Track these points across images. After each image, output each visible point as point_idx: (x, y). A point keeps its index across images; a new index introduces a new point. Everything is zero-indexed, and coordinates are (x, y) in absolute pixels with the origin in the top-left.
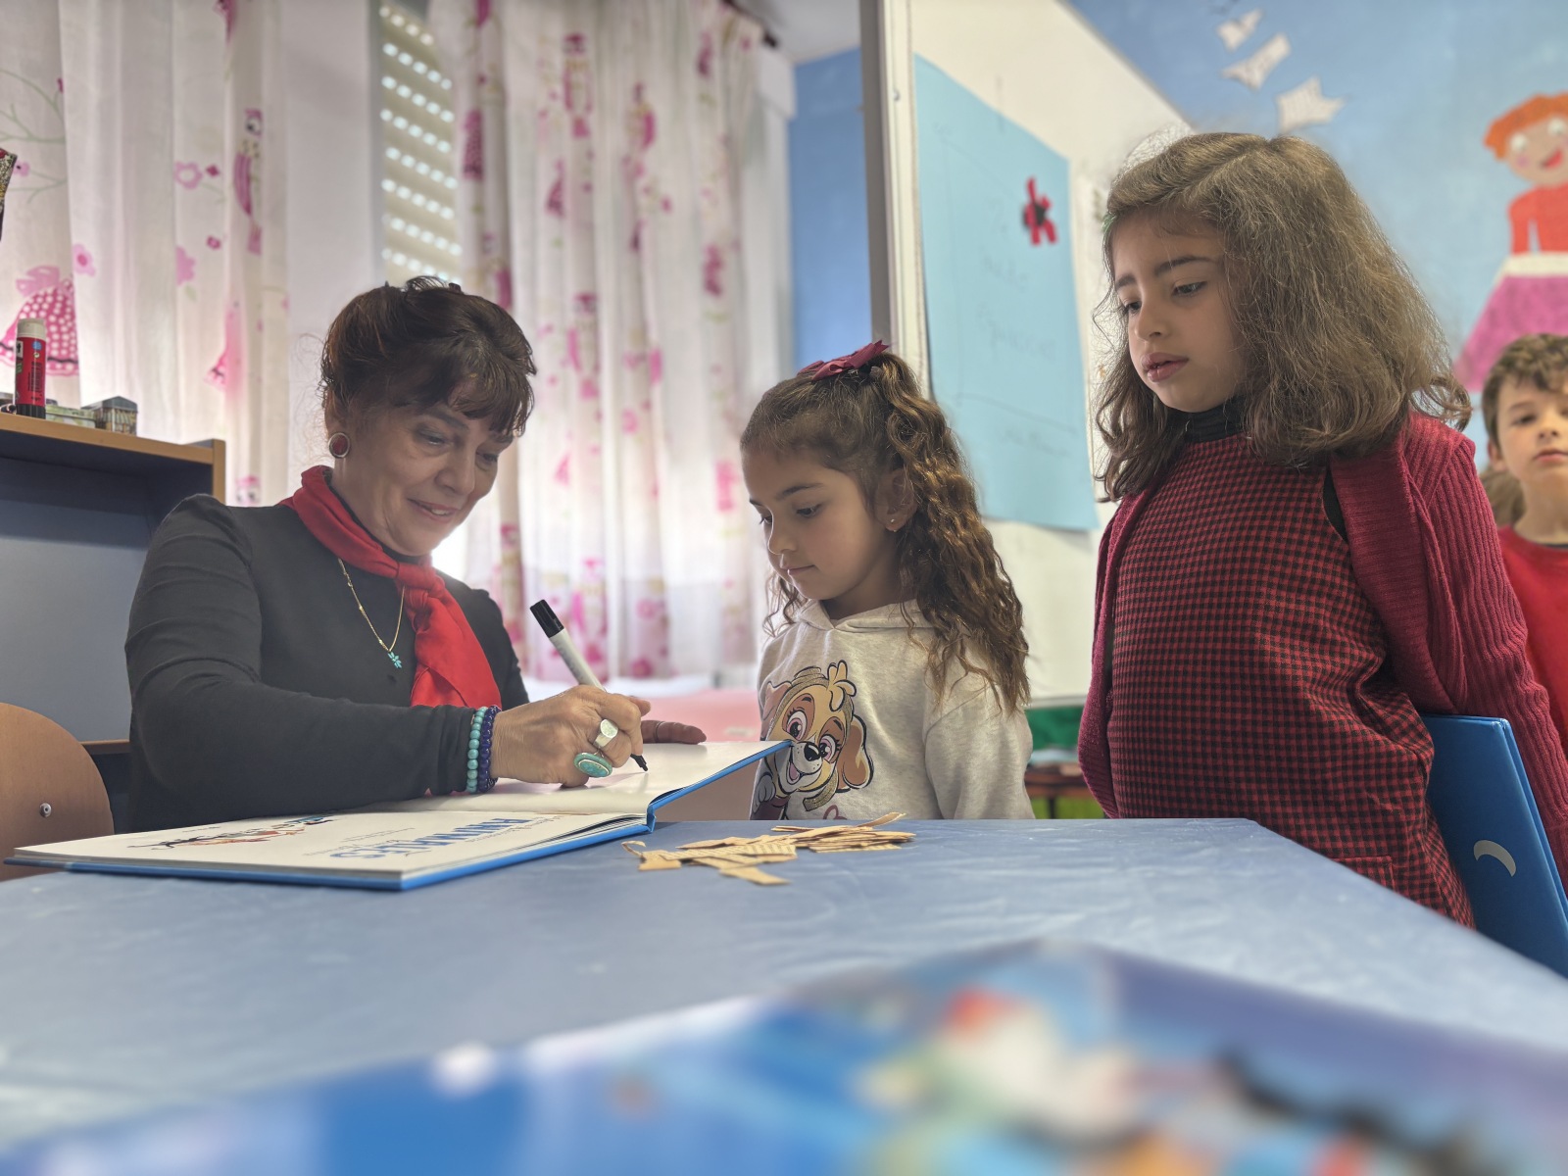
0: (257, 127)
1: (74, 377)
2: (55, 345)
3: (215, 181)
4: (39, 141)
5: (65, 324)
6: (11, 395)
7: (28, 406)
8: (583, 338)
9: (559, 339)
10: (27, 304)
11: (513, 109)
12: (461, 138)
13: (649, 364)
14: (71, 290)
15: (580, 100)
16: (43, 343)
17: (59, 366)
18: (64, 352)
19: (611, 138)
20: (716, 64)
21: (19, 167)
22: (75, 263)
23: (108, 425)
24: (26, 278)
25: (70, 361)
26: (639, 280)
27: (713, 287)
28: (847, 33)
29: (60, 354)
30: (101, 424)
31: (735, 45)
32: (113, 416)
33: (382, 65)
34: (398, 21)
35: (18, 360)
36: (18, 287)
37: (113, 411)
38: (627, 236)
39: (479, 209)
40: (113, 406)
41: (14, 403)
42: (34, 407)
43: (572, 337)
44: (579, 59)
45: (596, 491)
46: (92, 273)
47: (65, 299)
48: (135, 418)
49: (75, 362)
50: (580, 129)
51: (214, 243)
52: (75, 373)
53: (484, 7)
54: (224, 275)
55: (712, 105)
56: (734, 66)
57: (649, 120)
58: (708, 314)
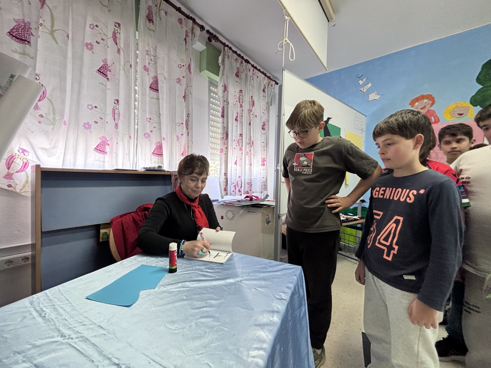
0: (189, 116)
3: (183, 125)
4: (157, 123)
5: (161, 150)
9: (236, 142)
10: (156, 147)
11: (230, 105)
12: (221, 111)
13: (251, 144)
14: (162, 144)
15: (241, 101)
18: (161, 154)
19: (246, 106)
20: (266, 90)
22: (162, 139)
24: (156, 143)
26: (250, 130)
27: (263, 129)
31: (270, 86)
33: (210, 97)
34: (213, 89)
38: (248, 123)
39: (223, 123)
43: (239, 140)
44: (241, 94)
46: (165, 140)
50: (241, 106)
51: (182, 135)
52: (163, 156)
53: (225, 88)
54: (184, 139)
55: (265, 97)
56: (269, 90)
57: (253, 102)
58: (262, 133)
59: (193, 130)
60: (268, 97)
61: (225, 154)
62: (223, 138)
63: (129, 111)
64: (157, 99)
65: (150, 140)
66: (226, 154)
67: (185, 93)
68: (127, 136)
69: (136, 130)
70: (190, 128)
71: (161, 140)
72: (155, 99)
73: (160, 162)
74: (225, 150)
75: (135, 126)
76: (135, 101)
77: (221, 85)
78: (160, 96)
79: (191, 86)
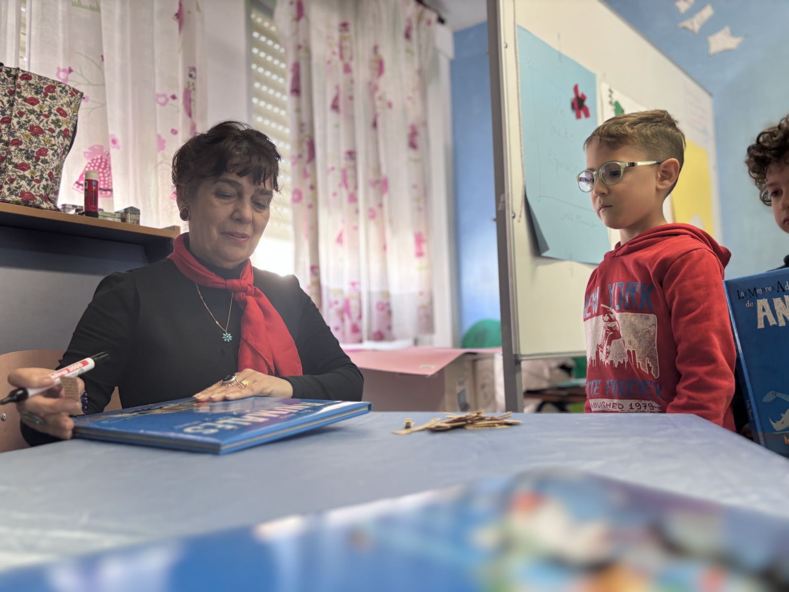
0: (194, 75)
1: (111, 198)
2: (102, 183)
3: (175, 102)
4: (93, 85)
5: (106, 173)
6: (82, 207)
7: (90, 212)
8: (350, 173)
9: (337, 174)
10: (89, 163)
11: (315, 60)
12: (290, 76)
13: (381, 184)
14: (109, 156)
15: (347, 55)
16: (97, 182)
17: (104, 192)
18: (106, 186)
19: (362, 72)
20: (414, 34)
21: (84, 98)
22: (111, 144)
23: (127, 220)
24: (88, 151)
25: (109, 190)
26: (376, 143)
27: (413, 145)
28: (481, 15)
29: (104, 187)
30: (124, 220)
31: (423, 24)
32: (129, 216)
33: (252, 43)
34: (259, 20)
35: (86, 190)
36: (85, 155)
37: (129, 214)
38: (371, 121)
39: (298, 110)
40: (129, 211)
41: (84, 210)
42: (93, 212)
43: (344, 172)
44: (346, 34)
45: (355, 249)
46: (118, 148)
47: (106, 160)
48: (139, 217)
49: (111, 190)
50: (347, 69)
51: (174, 132)
52: (111, 196)
53: (300, 12)
55: (412, 54)
56: (422, 34)
57: (381, 63)
58: (410, 159)
60: (420, 54)
61: (310, 206)
62: (300, 156)
64: (92, 8)
66: (313, 207)
70: (198, 113)
71: (107, 145)
72: (85, 7)
74: (306, 192)
76: (20, 24)
77: (287, 2)
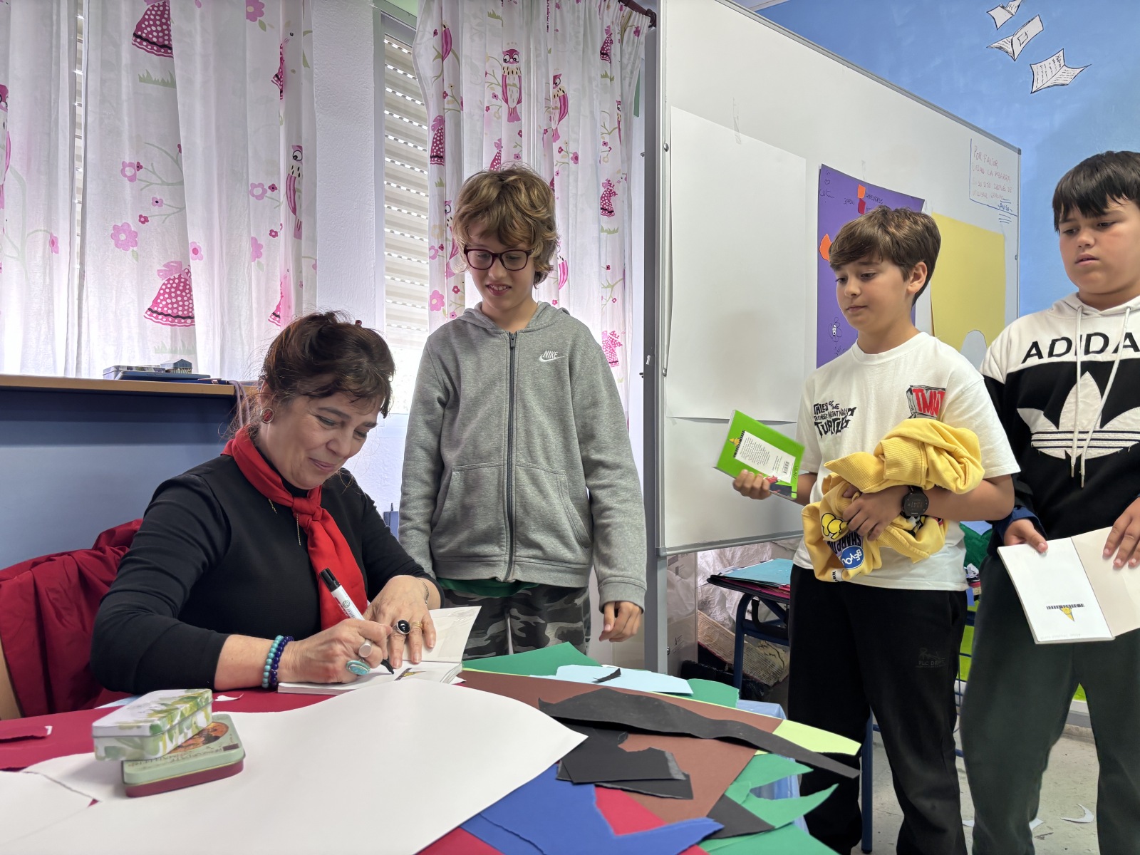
0: (299, 157)
1: (192, 327)
2: (180, 308)
3: (275, 193)
4: (168, 185)
5: (186, 296)
10: (164, 284)
11: (466, 111)
12: (429, 137)
14: (189, 274)
15: (513, 95)
17: (183, 321)
18: (185, 312)
20: (615, 50)
21: (157, 202)
22: (191, 255)
24: (164, 268)
25: (189, 317)
27: (607, 211)
31: (629, 33)
36: (159, 275)
39: (441, 184)
44: (514, 67)
46: (201, 259)
47: (186, 280)
49: (192, 318)
50: (514, 116)
52: (192, 324)
53: (447, 43)
54: (281, 251)
55: (612, 79)
56: (628, 49)
57: (564, 100)
58: (602, 230)
59: (318, 216)
60: (622, 79)
62: (442, 247)
63: (49, 134)
64: (164, 83)
65: (136, 256)
67: (281, 59)
68: (41, 239)
69: (78, 217)
70: (304, 207)
71: (187, 258)
72: (156, 82)
73: (180, 345)
74: (449, 297)
75: (72, 197)
77: (430, 29)
78: (178, 72)
79: (305, 33)
